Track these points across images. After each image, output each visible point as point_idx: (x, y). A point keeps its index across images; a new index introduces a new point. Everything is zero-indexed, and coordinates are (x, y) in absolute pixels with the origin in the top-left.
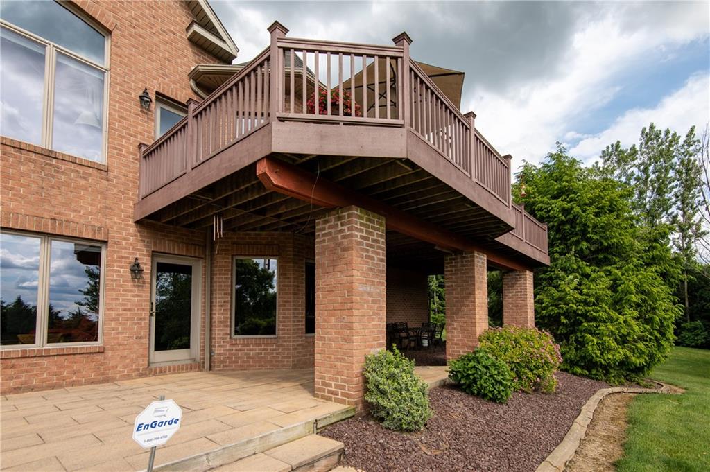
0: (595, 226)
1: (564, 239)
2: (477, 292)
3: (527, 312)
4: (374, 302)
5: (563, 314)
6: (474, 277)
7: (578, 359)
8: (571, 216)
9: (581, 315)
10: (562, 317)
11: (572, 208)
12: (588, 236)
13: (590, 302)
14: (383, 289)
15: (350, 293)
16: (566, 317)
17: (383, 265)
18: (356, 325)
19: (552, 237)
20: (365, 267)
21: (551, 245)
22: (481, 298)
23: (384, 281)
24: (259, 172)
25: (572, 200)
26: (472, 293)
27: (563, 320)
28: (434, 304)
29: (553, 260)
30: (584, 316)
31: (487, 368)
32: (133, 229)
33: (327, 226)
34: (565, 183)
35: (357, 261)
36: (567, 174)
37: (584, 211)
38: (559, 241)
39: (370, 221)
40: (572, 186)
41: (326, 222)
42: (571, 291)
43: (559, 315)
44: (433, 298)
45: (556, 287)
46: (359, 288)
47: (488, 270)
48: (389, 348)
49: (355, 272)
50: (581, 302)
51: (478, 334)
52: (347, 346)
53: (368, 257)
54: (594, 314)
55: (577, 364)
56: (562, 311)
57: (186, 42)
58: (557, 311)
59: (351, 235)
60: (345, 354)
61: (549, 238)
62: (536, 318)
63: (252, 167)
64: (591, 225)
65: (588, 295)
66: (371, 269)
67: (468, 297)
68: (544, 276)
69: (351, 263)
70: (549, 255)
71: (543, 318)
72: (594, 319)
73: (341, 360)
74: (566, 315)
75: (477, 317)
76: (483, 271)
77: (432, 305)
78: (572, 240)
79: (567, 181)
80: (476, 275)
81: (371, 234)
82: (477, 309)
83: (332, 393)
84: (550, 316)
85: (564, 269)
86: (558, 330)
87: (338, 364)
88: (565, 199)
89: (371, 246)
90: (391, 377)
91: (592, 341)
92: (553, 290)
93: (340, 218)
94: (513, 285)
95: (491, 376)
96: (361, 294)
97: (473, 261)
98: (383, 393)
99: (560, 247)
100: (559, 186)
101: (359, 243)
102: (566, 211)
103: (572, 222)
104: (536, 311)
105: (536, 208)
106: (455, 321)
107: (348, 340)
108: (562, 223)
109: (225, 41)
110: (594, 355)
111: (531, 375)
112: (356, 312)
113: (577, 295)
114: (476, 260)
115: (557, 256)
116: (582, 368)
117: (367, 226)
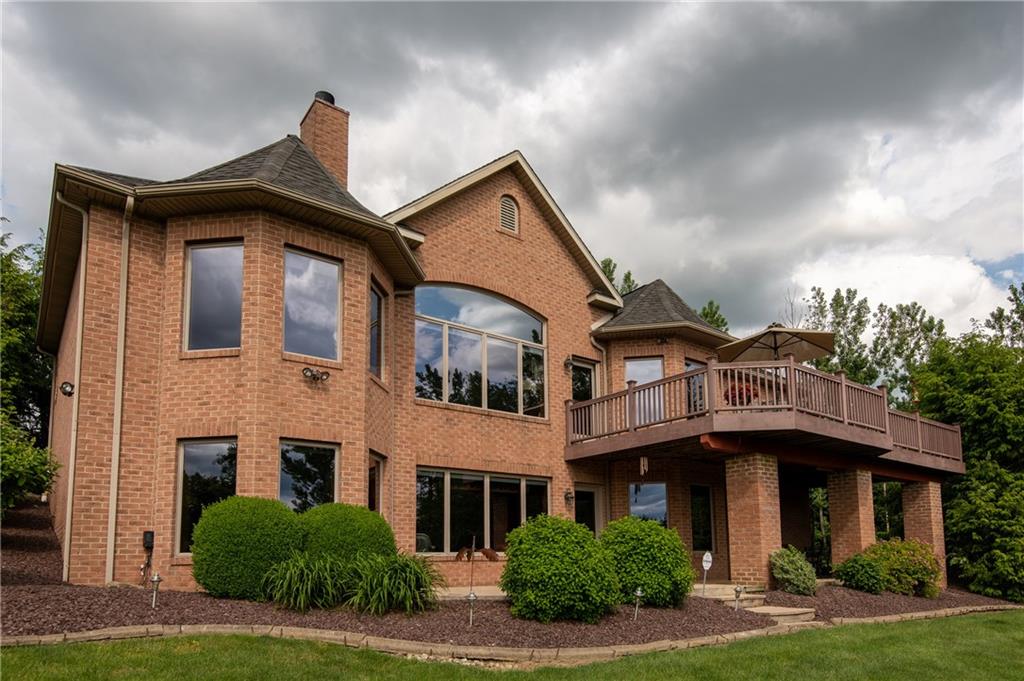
0: (1016, 427)
1: (982, 442)
2: (861, 508)
3: (931, 529)
4: (773, 517)
5: (974, 530)
6: (857, 494)
7: (991, 579)
8: (986, 415)
9: (994, 530)
10: (974, 534)
11: (988, 405)
12: (1009, 437)
13: (1004, 515)
14: (778, 508)
15: (757, 511)
16: (979, 534)
17: (777, 491)
18: (762, 533)
19: (966, 439)
20: (766, 494)
21: (966, 448)
22: (866, 512)
23: (778, 502)
24: (702, 441)
25: (989, 395)
26: (855, 509)
27: (975, 536)
28: (820, 529)
29: (970, 467)
30: (999, 530)
31: (863, 567)
32: (564, 466)
33: (735, 465)
34: (978, 375)
35: (761, 489)
36: (982, 364)
37: (1001, 409)
38: (976, 444)
39: (767, 461)
40: (988, 377)
41: (735, 463)
42: (983, 503)
43: (970, 532)
44: (818, 520)
45: (967, 498)
46: (762, 508)
47: (873, 482)
48: (785, 546)
49: (760, 498)
50: (995, 515)
51: (863, 548)
52: (757, 547)
53: (767, 486)
54: (1009, 529)
55: (990, 585)
56: (973, 527)
57: (587, 306)
58: (967, 526)
59: (756, 473)
60: (756, 552)
61: (963, 440)
62: (946, 536)
63: (698, 437)
64: (1010, 426)
65: (1003, 508)
66: (769, 495)
67: (852, 513)
68: (958, 486)
69: (757, 492)
70: (964, 461)
71: (954, 535)
72: (1010, 534)
73: (752, 556)
74: (979, 531)
75: (862, 531)
76: (868, 488)
77: (816, 531)
78: (988, 443)
79: (981, 373)
80: (859, 492)
81: (768, 470)
82: (862, 525)
83: (746, 579)
84: (961, 534)
85: (979, 478)
86: (971, 549)
87: (750, 559)
88: (981, 393)
89: (768, 478)
90: (792, 562)
91: (1002, 558)
92: (965, 503)
93: (746, 461)
94: (915, 498)
95: (866, 572)
96: (764, 512)
97: (856, 479)
98: (787, 572)
99: (979, 450)
100: (972, 377)
101: (762, 478)
102: (981, 409)
103: (989, 420)
104: (946, 529)
105: (947, 403)
106: (842, 536)
107: (757, 543)
108: (977, 422)
109: (614, 298)
110: (1006, 573)
111: (910, 579)
112: (762, 524)
113: (991, 508)
114: (858, 477)
115: (973, 461)
116: (995, 588)
117: (765, 465)
